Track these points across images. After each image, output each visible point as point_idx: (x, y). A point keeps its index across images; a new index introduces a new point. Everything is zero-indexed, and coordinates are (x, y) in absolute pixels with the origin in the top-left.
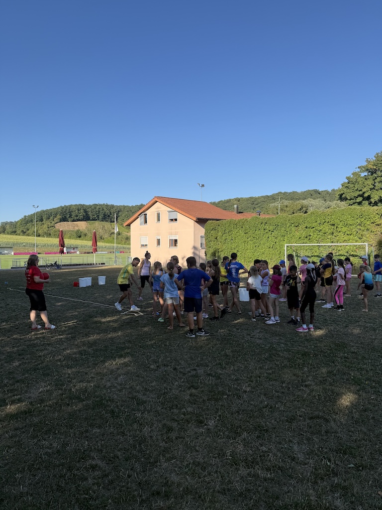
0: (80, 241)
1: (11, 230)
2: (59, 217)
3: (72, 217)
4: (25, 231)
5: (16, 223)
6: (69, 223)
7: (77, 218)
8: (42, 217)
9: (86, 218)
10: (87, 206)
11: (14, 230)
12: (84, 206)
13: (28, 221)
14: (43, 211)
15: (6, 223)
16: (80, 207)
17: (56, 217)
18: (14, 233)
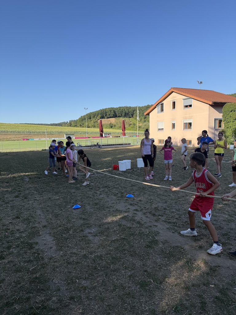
0: (112, 130)
1: (74, 125)
2: (100, 116)
3: (107, 115)
4: (81, 125)
5: (77, 120)
6: (105, 119)
7: (110, 116)
8: (90, 116)
9: (115, 116)
10: (115, 108)
11: (76, 125)
12: (114, 109)
13: (83, 119)
14: (91, 113)
15: (72, 121)
16: (111, 110)
17: (98, 116)
18: (76, 126)
